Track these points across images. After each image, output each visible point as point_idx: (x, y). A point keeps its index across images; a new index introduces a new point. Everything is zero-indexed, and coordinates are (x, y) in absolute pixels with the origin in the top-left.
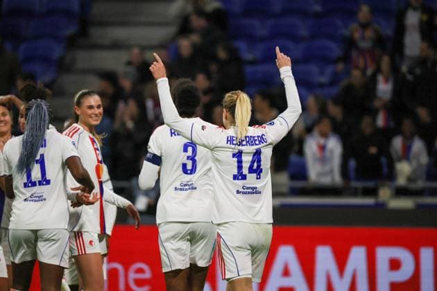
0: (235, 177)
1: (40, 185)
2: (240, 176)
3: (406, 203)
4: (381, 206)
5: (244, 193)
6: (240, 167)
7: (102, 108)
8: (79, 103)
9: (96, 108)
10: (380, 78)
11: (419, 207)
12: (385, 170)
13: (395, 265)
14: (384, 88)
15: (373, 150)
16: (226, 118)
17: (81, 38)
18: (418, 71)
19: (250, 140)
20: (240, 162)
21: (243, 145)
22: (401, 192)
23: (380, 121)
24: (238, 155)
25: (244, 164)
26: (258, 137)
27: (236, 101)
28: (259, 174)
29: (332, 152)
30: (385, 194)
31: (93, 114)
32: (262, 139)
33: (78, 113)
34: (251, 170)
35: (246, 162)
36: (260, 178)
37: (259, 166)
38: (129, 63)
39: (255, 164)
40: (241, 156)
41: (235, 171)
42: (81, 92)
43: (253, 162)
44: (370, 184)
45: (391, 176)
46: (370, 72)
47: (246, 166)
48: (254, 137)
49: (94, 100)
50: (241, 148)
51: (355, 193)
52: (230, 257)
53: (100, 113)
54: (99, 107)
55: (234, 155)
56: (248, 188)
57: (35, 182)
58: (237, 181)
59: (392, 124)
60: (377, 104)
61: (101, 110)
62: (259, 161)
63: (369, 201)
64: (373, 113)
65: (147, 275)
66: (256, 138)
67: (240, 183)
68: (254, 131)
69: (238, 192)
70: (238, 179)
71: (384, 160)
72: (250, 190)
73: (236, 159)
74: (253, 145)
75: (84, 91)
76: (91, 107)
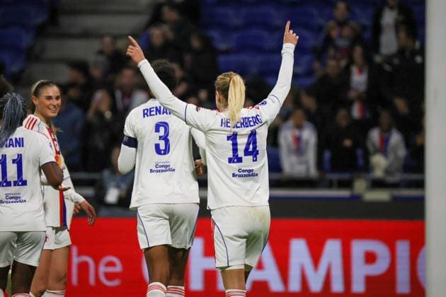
0: (230, 161)
1: (15, 185)
2: (235, 159)
3: (382, 196)
4: (356, 198)
5: (240, 176)
6: (235, 150)
7: (60, 100)
8: (37, 93)
9: (54, 99)
10: (354, 70)
11: (395, 199)
12: (361, 162)
13: (370, 258)
14: (359, 79)
15: (348, 143)
16: (219, 101)
17: (50, 27)
18: (396, 61)
19: (245, 122)
20: (235, 145)
21: (237, 127)
22: (377, 184)
23: (356, 112)
24: (233, 138)
25: (239, 147)
26: (253, 117)
27: (229, 83)
28: (255, 156)
29: (307, 143)
30: (360, 186)
31: (51, 104)
32: (256, 120)
33: (36, 102)
34: (247, 152)
35: (241, 144)
36: (256, 160)
37: (255, 148)
38: (101, 52)
39: (251, 146)
40: (236, 138)
41: (231, 155)
42: (39, 82)
43: (248, 144)
44: (345, 176)
45: (367, 168)
46: (343, 63)
47: (241, 148)
48: (249, 118)
49: (53, 91)
50: (236, 130)
51: (330, 185)
52: (221, 245)
53: (58, 105)
54: (57, 98)
55: (229, 138)
56: (245, 171)
57: (10, 182)
58: (232, 165)
59: (368, 115)
60: (352, 94)
61: (59, 102)
62: (255, 143)
63: (344, 193)
64: (348, 104)
65: (118, 268)
66: (251, 119)
67: (236, 166)
68: (249, 112)
69: (234, 175)
70: (234, 162)
71: (359, 152)
72: (246, 173)
73: (230, 142)
74: (247, 127)
75: (42, 81)
76: (49, 98)
